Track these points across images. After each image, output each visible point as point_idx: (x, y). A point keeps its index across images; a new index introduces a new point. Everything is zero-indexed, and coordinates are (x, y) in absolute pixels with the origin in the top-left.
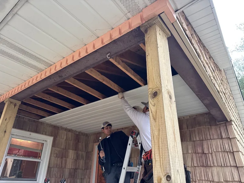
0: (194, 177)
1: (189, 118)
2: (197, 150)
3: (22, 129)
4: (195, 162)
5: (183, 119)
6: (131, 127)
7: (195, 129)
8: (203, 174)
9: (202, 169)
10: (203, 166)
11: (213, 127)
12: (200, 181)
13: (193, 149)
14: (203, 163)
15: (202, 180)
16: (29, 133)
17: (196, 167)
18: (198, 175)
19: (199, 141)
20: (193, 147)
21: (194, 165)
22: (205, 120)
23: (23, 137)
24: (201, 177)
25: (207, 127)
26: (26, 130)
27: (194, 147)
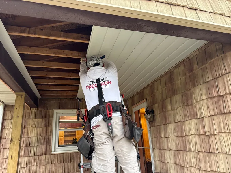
0: (212, 130)
1: (198, 52)
2: (212, 93)
3: (65, 109)
4: (211, 110)
5: (192, 56)
6: (151, 84)
7: (206, 65)
8: (222, 125)
9: (221, 117)
10: (221, 114)
11: (227, 54)
12: (219, 134)
13: (207, 94)
14: (221, 110)
15: (223, 133)
16: (71, 110)
17: (213, 116)
18: (217, 127)
19: (213, 80)
20: (207, 91)
21: (211, 113)
22: (217, 47)
23: (68, 114)
24: (220, 129)
25: (220, 56)
26: (68, 109)
27: (209, 90)
